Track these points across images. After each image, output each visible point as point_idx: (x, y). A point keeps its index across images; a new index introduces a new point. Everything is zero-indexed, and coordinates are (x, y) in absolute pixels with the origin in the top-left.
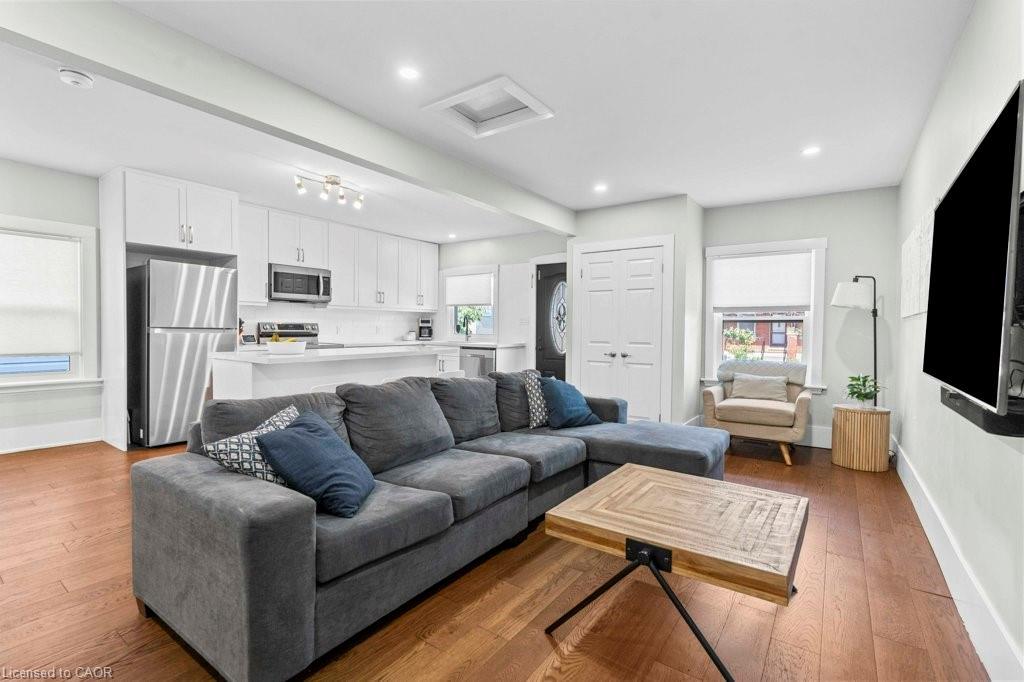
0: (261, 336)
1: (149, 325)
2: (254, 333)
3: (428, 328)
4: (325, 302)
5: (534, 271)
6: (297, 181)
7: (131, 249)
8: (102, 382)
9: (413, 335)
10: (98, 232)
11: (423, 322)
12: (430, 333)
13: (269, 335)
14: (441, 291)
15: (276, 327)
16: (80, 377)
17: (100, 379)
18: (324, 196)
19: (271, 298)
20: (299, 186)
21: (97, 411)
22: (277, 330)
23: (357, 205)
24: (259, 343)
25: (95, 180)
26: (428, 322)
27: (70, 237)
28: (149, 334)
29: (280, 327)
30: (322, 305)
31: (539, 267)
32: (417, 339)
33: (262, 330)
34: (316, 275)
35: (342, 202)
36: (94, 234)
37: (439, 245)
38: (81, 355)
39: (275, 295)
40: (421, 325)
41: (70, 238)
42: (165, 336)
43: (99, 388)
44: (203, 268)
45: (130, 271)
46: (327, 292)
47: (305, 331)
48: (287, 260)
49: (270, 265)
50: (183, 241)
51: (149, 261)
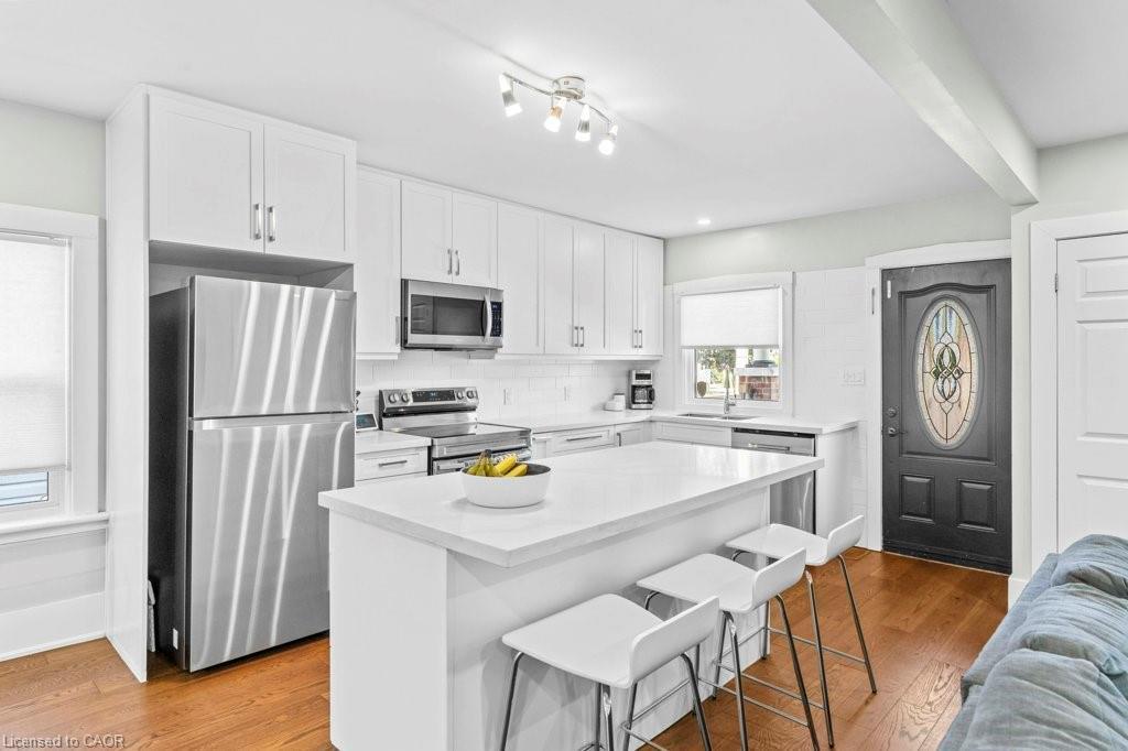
0: (385, 415)
1: (191, 415)
2: (372, 410)
3: (648, 386)
4: (493, 349)
5: (875, 280)
6: (505, 86)
7: (161, 256)
8: (107, 521)
9: (621, 401)
10: (103, 225)
11: (639, 377)
12: (651, 397)
13: (396, 413)
14: (670, 321)
15: (411, 397)
16: (66, 516)
17: (103, 516)
18: (553, 125)
19: (404, 343)
20: (508, 98)
21: (97, 580)
22: (411, 403)
23: (607, 148)
24: (381, 428)
25: (98, 124)
26: (648, 377)
27: (51, 236)
28: (191, 433)
29: (417, 396)
30: (485, 353)
31: (887, 274)
32: (629, 407)
33: (388, 405)
34: (481, 299)
35: (583, 137)
36: (95, 231)
37: (665, 241)
38: (69, 469)
39: (413, 339)
40: (635, 382)
41: (49, 238)
42: (220, 434)
43: (101, 533)
44: (285, 289)
45: (156, 302)
46: (497, 331)
47: (456, 402)
48: (432, 273)
49: (404, 283)
50: (257, 237)
51: (192, 280)
